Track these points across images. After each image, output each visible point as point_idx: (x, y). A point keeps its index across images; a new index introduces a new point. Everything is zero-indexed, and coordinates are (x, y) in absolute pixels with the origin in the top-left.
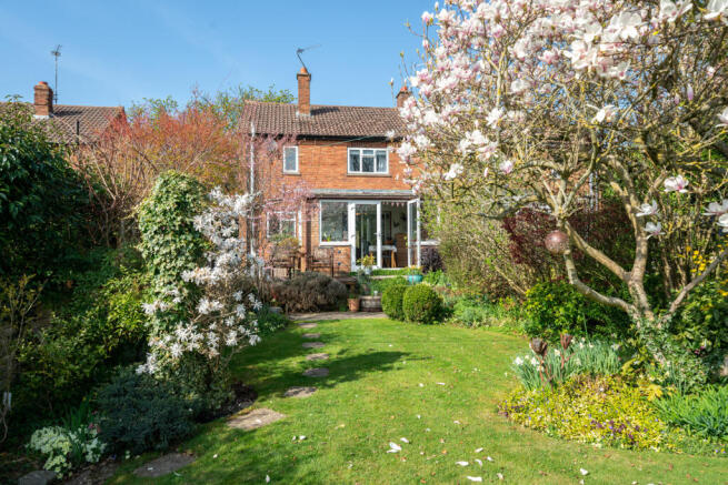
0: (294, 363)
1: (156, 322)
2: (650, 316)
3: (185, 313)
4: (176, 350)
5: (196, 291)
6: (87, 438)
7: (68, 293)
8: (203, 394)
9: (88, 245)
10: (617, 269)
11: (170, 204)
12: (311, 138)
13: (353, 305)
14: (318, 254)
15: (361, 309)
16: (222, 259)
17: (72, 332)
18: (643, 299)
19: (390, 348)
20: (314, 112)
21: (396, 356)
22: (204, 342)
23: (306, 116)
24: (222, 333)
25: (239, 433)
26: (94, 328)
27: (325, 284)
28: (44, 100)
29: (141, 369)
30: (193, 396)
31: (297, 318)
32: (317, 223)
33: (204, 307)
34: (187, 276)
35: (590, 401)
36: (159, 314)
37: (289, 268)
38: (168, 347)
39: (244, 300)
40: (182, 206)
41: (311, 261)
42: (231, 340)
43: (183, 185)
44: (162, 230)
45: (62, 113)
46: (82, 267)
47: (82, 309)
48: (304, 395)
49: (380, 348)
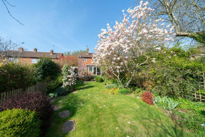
0: (82, 87)
1: (64, 82)
2: (120, 81)
3: (67, 81)
4: (66, 85)
5: (69, 78)
6: (55, 94)
7: (54, 78)
8: (69, 90)
9: (57, 72)
10: (116, 76)
11: (66, 68)
12: (88, 58)
13: (92, 80)
14: (88, 73)
15: (93, 81)
16: (72, 74)
17: (54, 83)
18: (119, 79)
19: (94, 85)
20: (89, 54)
21: (94, 86)
22: (69, 84)
23: (88, 55)
24: (71, 83)
25: (73, 94)
26: (57, 82)
27: (89, 77)
28: (52, 52)
29: (62, 87)
30: (68, 90)
31: (84, 82)
32: (88, 69)
33: (69, 80)
34: (67, 76)
35: (111, 90)
36: (64, 81)
37: (84, 75)
38: (65, 84)
39: (74, 79)
40: (67, 68)
41: (87, 74)
42: (73, 84)
43: (67, 66)
44: (65, 71)
45: (54, 54)
46: (56, 75)
47: (55, 80)
48: (81, 90)
49: (93, 85)
